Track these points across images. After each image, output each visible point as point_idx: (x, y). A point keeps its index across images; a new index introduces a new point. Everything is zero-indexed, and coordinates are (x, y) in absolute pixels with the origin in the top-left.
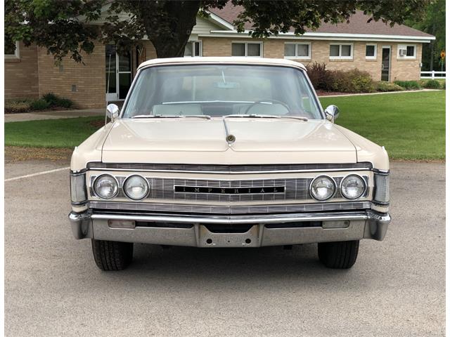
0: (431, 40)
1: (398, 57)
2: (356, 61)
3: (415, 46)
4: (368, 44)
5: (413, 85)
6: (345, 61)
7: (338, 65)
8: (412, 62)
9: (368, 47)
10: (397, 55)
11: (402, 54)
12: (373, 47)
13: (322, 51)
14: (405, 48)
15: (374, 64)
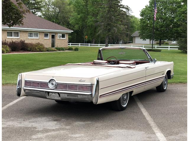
0: (72, 32)
1: (58, 38)
2: (40, 39)
3: (65, 34)
5: (62, 49)
6: (35, 39)
7: (32, 41)
8: (64, 40)
9: (45, 34)
11: (60, 37)
12: (48, 34)
13: (25, 35)
14: (61, 35)
15: (48, 41)
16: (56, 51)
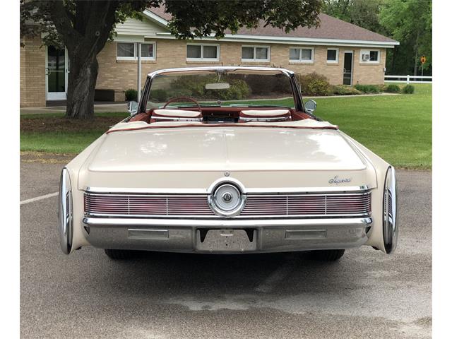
0: (395, 46)
1: (361, 62)
2: (316, 65)
3: (378, 50)
4: (329, 49)
5: (372, 89)
6: (305, 64)
7: (298, 68)
8: (376, 67)
9: (329, 51)
10: (359, 60)
11: (364, 58)
12: (335, 51)
13: (281, 55)
14: (368, 53)
15: (335, 68)
16: (358, 94)
